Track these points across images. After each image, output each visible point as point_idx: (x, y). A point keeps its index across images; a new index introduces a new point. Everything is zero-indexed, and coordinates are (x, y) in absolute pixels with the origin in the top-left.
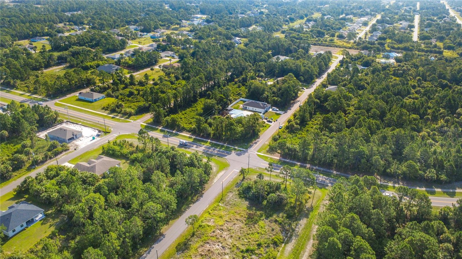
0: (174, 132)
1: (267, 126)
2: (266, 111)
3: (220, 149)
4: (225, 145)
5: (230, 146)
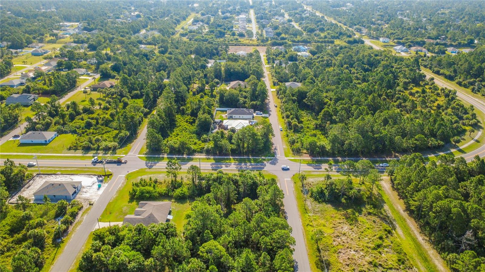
0: (185, 156)
2: (253, 117)
3: (250, 163)
4: (250, 158)
5: (257, 158)
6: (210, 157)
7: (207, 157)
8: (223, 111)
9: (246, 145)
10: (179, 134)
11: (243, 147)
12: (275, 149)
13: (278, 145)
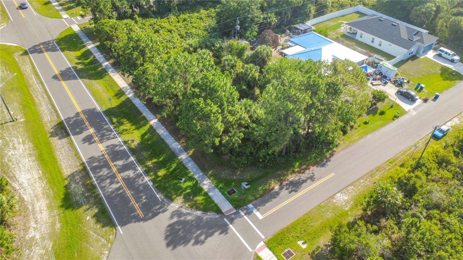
0: (105, 64)
1: (390, 114)
2: (413, 57)
4: (183, 156)
6: (128, 92)
7: (126, 89)
12: (295, 184)
13: (332, 175)
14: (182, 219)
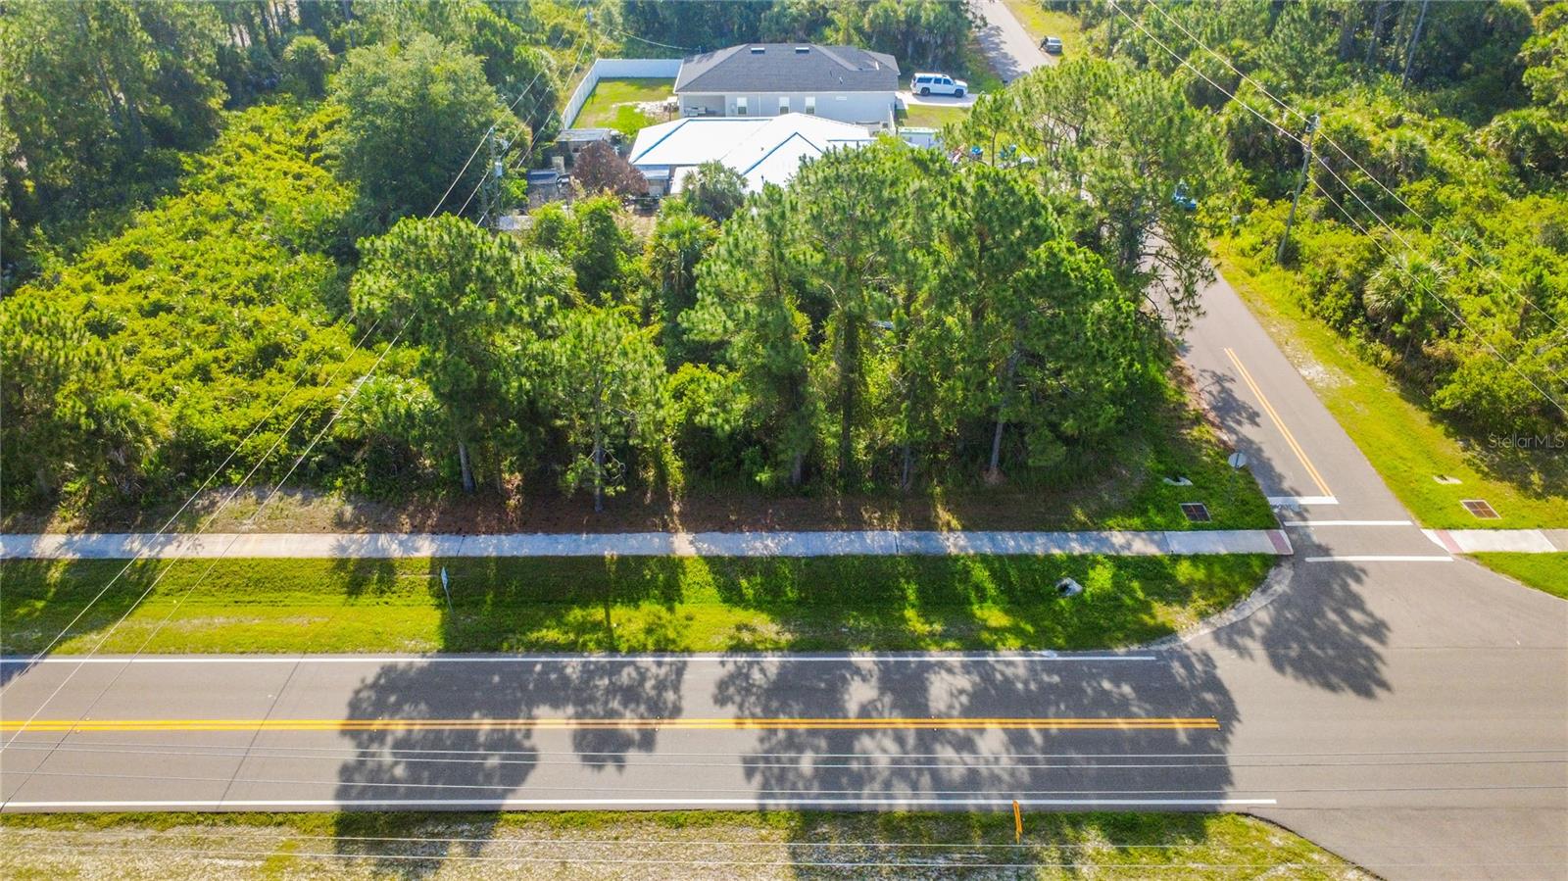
2: (898, 111)
3: (974, 642)
4: (954, 542)
5: (1040, 545)
6: (390, 545)
7: (359, 545)
8: (650, 83)
9: (881, 373)
10: (157, 253)
11: (848, 401)
12: (1228, 407)
13: (1229, 352)
14: (1258, 631)
